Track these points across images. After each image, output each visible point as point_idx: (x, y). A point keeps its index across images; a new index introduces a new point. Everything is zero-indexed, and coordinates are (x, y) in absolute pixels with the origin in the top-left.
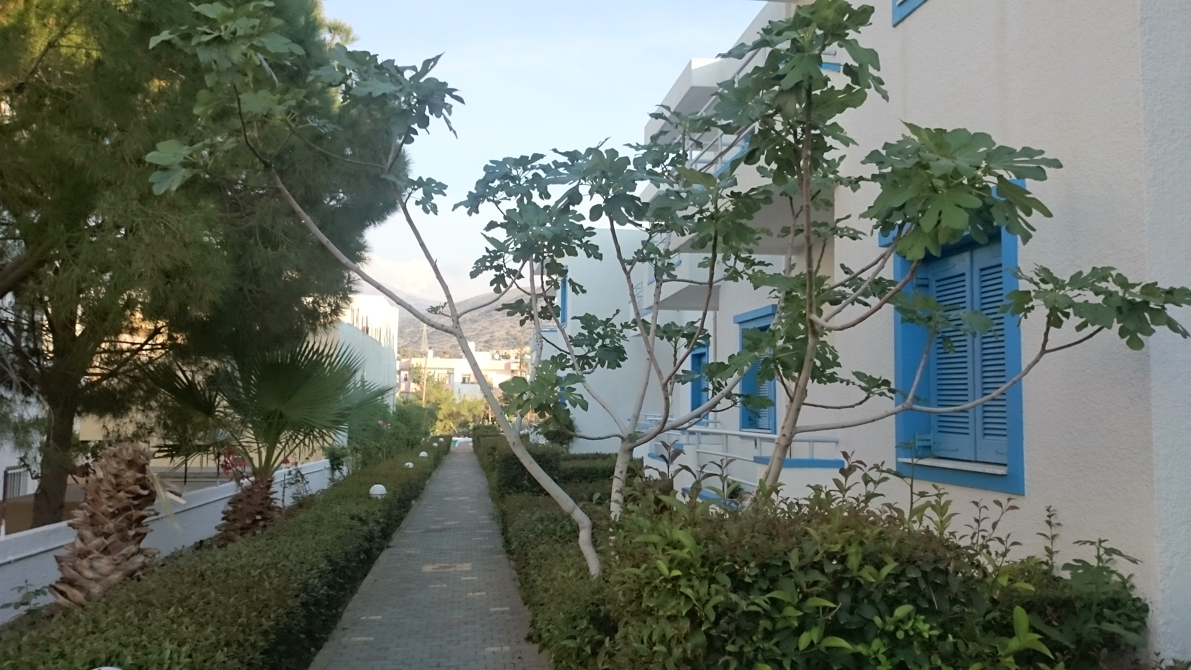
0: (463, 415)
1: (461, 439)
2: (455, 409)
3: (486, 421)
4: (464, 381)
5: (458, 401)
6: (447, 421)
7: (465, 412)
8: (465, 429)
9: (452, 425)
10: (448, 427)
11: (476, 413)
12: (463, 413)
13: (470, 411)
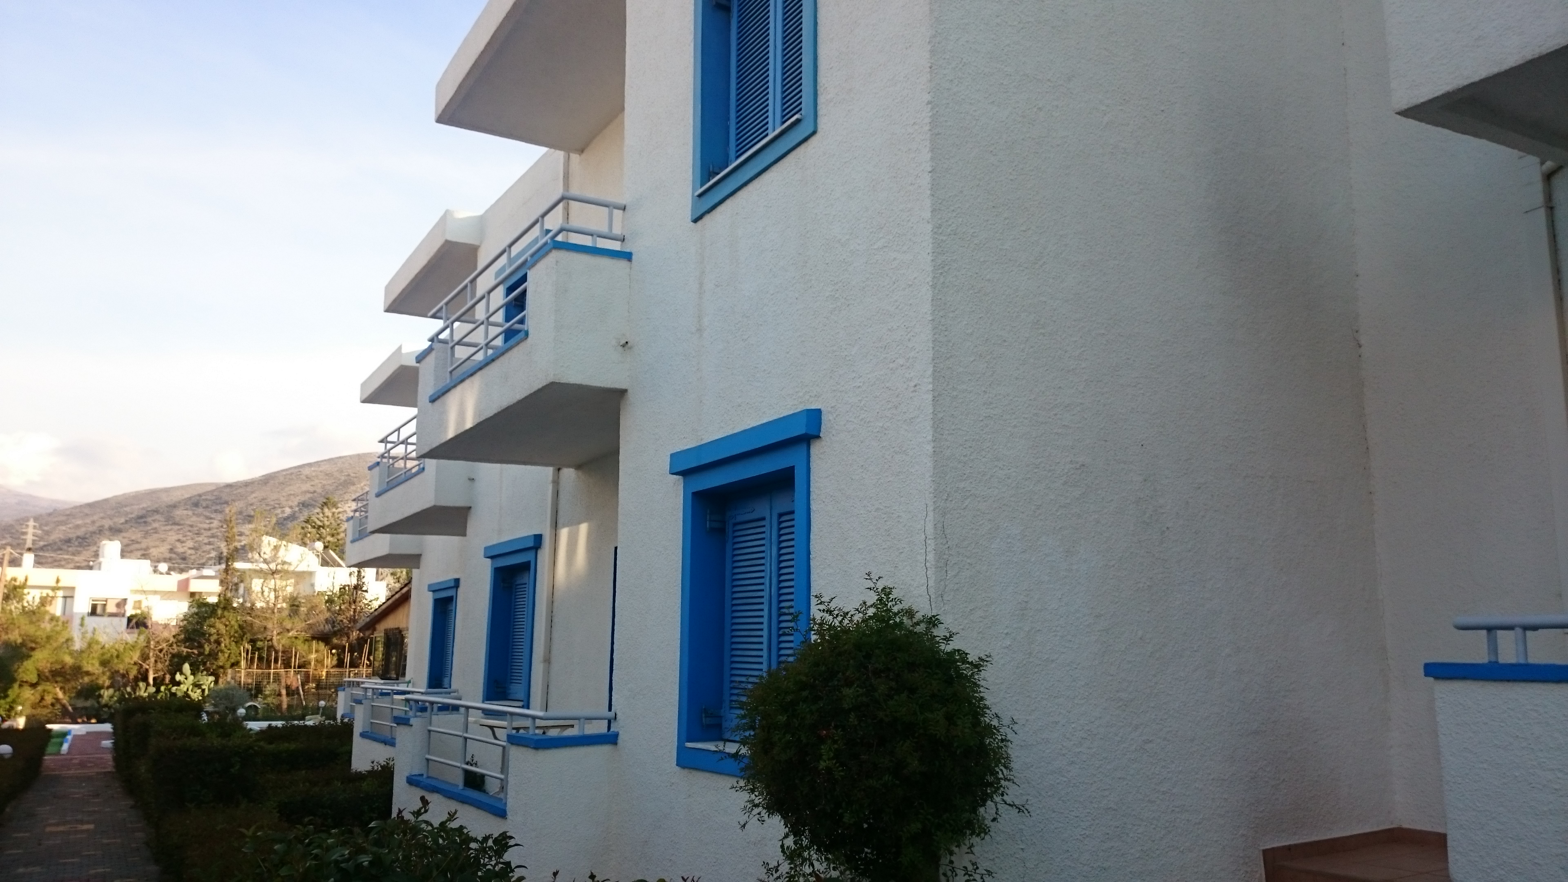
0: (88, 673)
1: (77, 729)
2: (68, 660)
3: (142, 685)
4: (93, 612)
5: (78, 645)
6: (48, 686)
7: (92, 666)
8: (89, 703)
9: (60, 695)
10: (49, 699)
11: (121, 668)
12: (88, 667)
13: (104, 663)
